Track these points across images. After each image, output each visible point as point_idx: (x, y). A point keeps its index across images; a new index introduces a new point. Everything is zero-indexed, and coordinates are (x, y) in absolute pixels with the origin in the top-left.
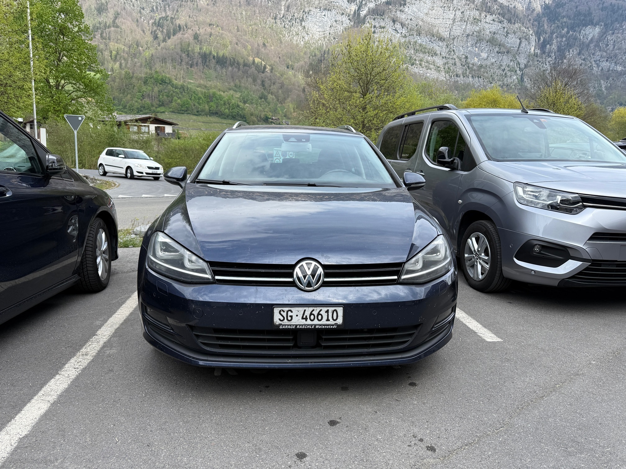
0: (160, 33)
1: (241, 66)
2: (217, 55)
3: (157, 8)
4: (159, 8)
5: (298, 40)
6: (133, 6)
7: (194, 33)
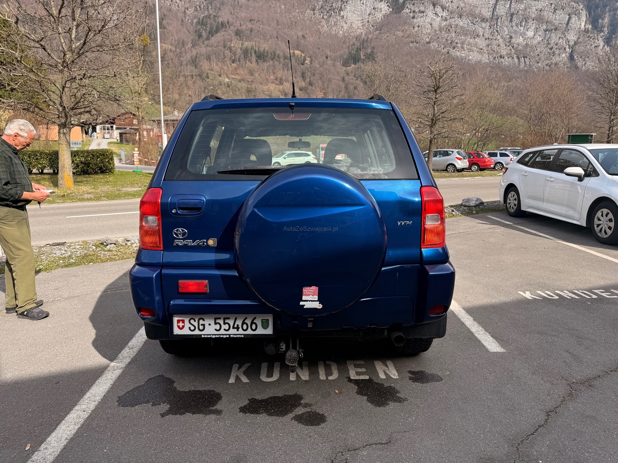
0: (203, 32)
1: (282, 60)
2: (258, 50)
3: (200, 7)
4: (202, 7)
5: (337, 30)
6: (178, 6)
7: (236, 29)
